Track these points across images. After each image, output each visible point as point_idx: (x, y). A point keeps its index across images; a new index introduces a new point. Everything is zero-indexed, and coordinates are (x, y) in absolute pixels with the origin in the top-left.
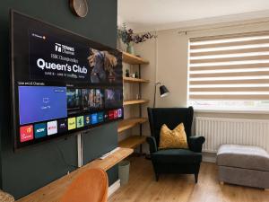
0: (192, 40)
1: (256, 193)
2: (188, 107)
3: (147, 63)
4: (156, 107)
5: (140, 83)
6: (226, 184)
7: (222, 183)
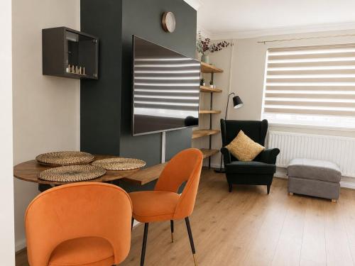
0: (271, 50)
1: (325, 203)
2: (261, 120)
3: (220, 72)
4: (228, 119)
5: (212, 93)
6: (294, 194)
7: (291, 194)
